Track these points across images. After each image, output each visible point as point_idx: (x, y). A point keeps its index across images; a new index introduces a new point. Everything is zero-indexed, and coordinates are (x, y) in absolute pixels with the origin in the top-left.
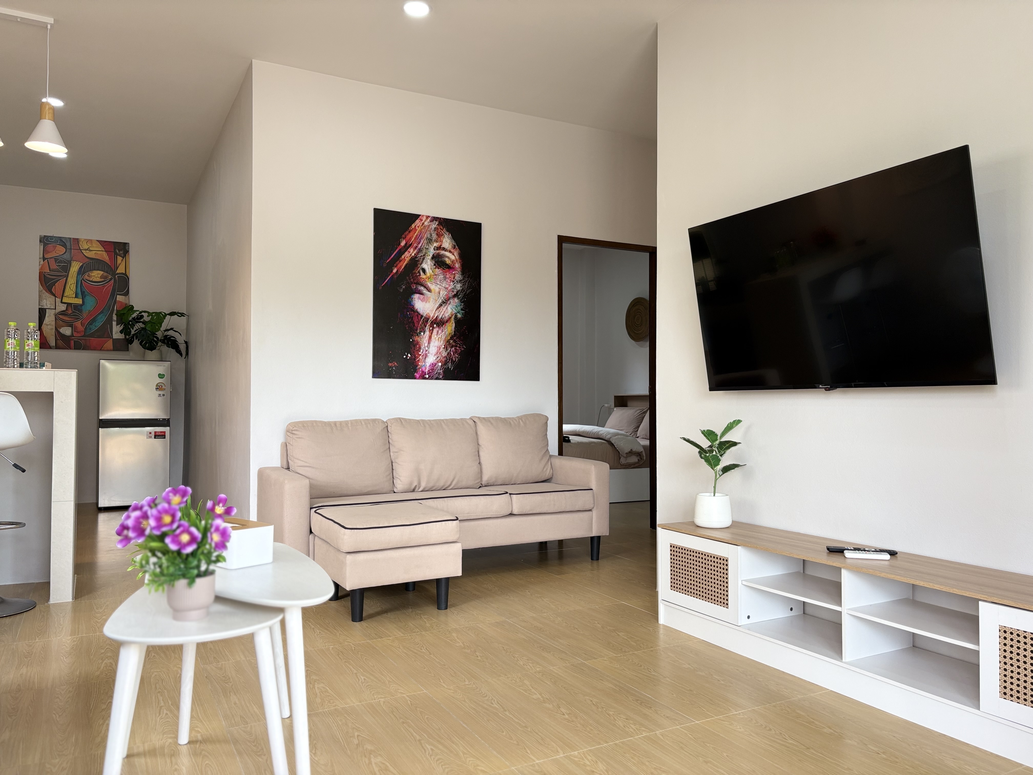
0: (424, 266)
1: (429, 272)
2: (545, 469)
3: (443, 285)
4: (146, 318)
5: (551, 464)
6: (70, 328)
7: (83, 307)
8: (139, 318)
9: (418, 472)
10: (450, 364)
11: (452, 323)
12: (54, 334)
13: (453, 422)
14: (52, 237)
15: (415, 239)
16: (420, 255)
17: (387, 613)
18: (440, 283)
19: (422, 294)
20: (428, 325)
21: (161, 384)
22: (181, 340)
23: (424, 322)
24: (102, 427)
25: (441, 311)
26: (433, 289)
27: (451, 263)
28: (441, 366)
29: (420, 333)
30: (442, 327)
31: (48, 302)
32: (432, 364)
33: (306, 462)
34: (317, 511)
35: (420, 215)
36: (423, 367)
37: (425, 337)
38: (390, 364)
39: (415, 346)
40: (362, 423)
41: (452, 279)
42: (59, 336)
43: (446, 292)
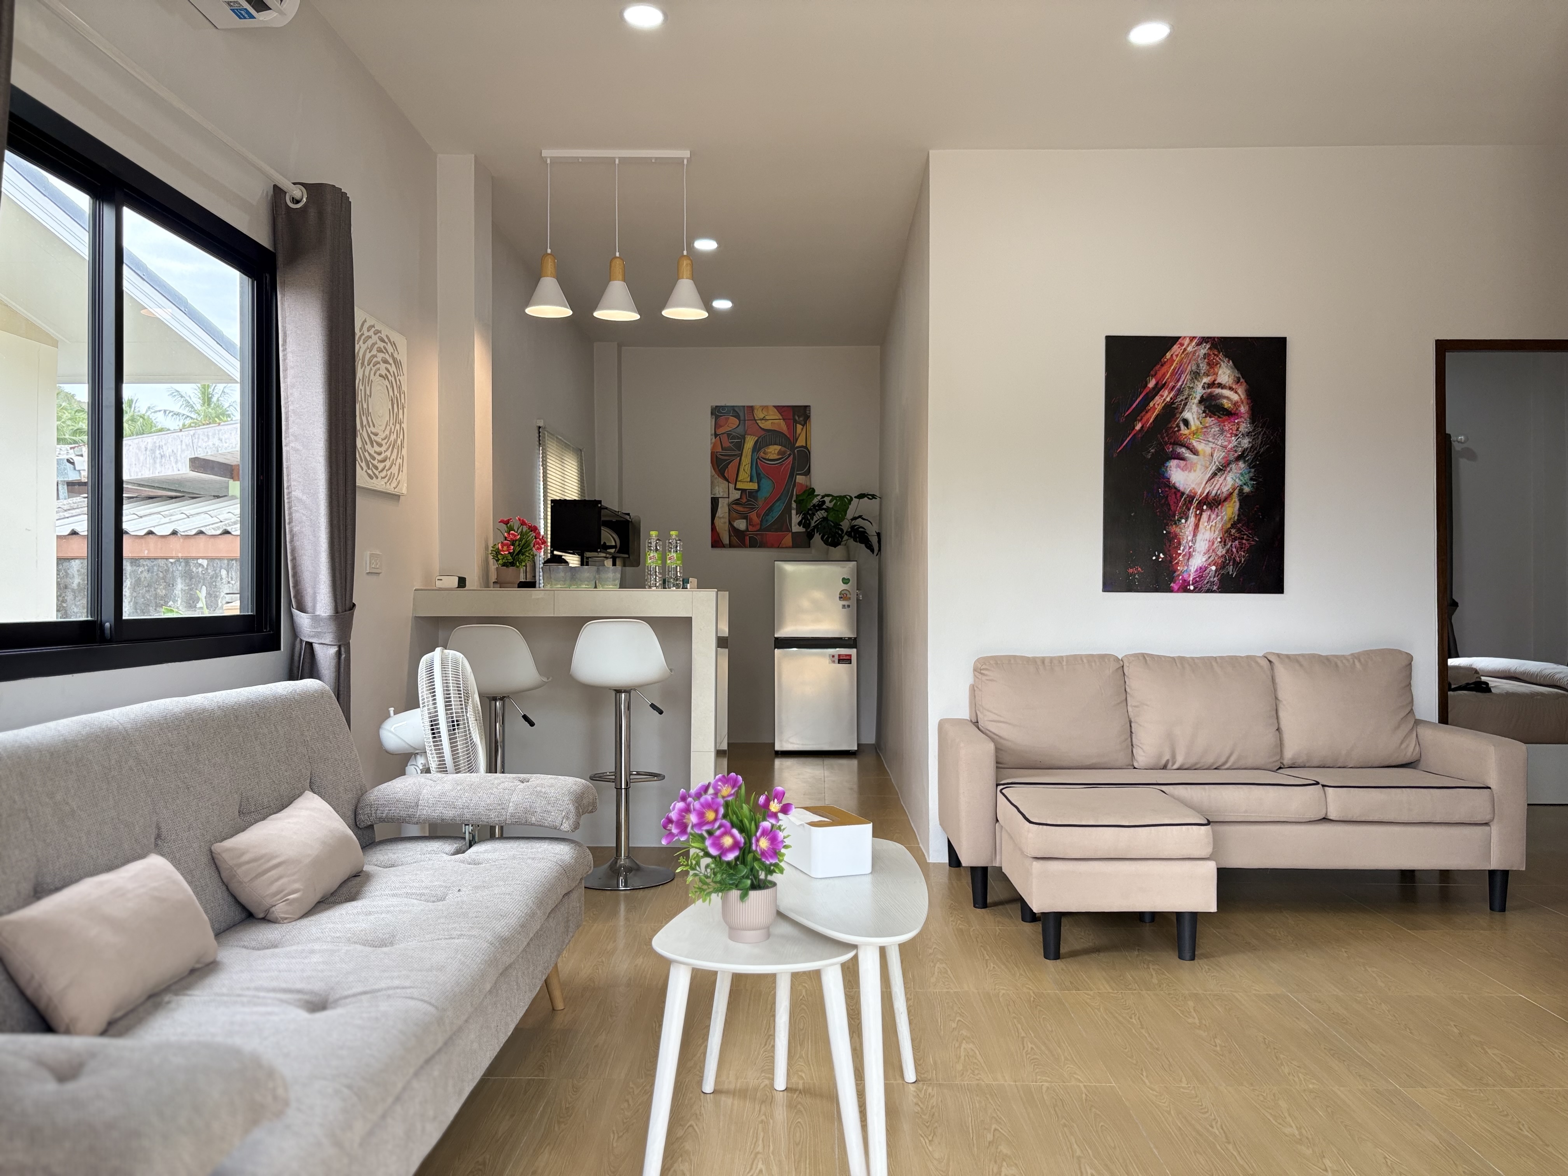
0: (1187, 415)
1: (1194, 423)
2: (1403, 746)
3: (1219, 443)
4: (828, 504)
5: (1417, 735)
6: (745, 521)
7: (759, 493)
8: (820, 506)
9: (1170, 739)
10: (1231, 567)
11: (1235, 502)
12: (727, 528)
13: (1233, 661)
14: (723, 407)
15: (1170, 376)
16: (1180, 399)
17: (1099, 952)
18: (1213, 439)
19: (1183, 459)
20: (1192, 507)
21: (845, 592)
22: (871, 530)
23: (1186, 502)
24: (779, 648)
25: (1214, 484)
26: (1202, 449)
27: (1232, 407)
28: (1216, 571)
29: (1180, 521)
30: (1216, 509)
31: (721, 489)
32: (1201, 568)
33: (1000, 716)
34: (1003, 791)
35: (1180, 337)
36: (1185, 573)
37: (1189, 527)
38: (1131, 571)
39: (1171, 540)
40: (1083, 661)
41: (1234, 432)
42: (734, 531)
43: (1224, 453)
